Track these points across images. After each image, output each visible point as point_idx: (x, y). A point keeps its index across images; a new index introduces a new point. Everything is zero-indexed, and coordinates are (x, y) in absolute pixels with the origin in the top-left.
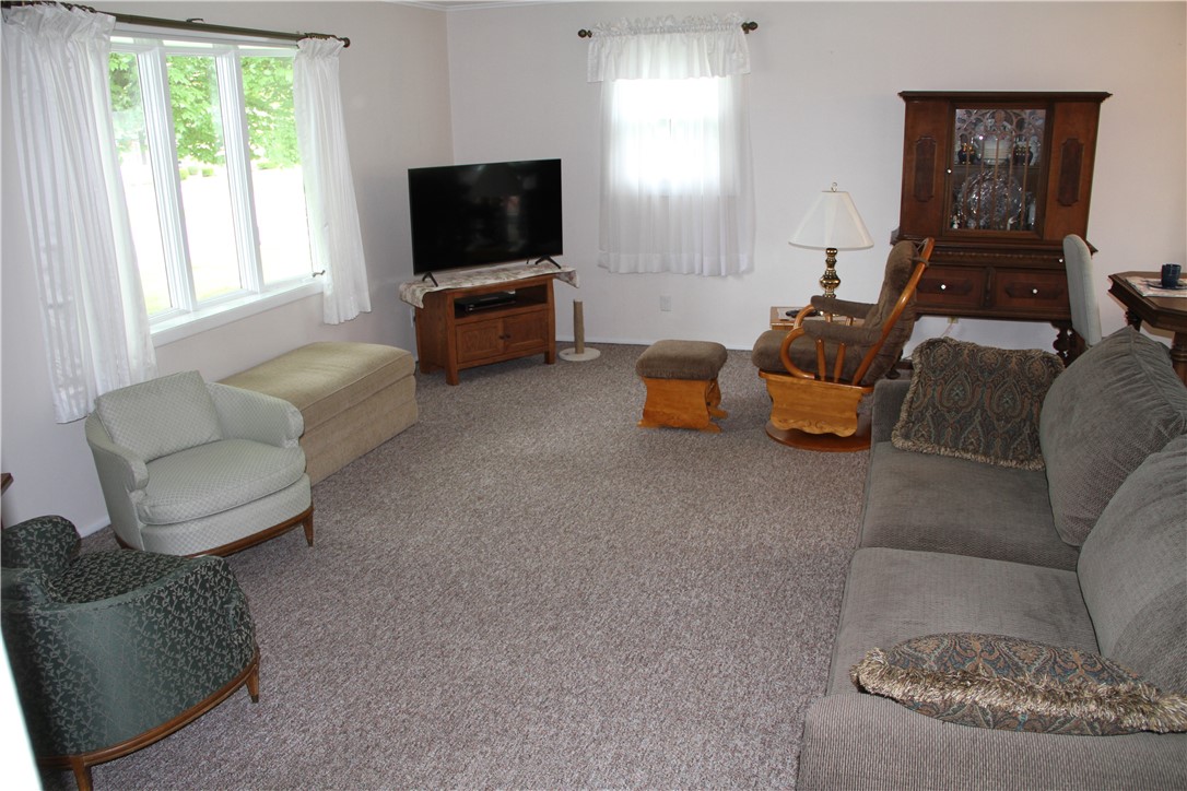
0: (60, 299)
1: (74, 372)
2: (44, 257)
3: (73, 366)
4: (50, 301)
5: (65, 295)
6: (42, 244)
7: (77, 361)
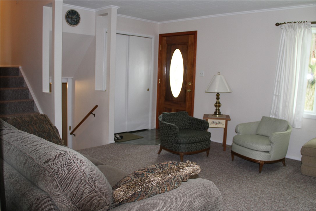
0: (277, 94)
1: (276, 113)
2: (276, 83)
3: (276, 111)
4: (275, 94)
5: (279, 93)
6: (277, 80)
7: (277, 110)
